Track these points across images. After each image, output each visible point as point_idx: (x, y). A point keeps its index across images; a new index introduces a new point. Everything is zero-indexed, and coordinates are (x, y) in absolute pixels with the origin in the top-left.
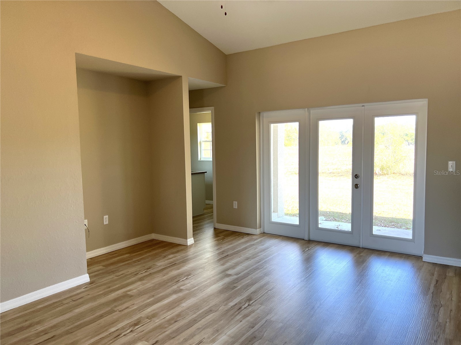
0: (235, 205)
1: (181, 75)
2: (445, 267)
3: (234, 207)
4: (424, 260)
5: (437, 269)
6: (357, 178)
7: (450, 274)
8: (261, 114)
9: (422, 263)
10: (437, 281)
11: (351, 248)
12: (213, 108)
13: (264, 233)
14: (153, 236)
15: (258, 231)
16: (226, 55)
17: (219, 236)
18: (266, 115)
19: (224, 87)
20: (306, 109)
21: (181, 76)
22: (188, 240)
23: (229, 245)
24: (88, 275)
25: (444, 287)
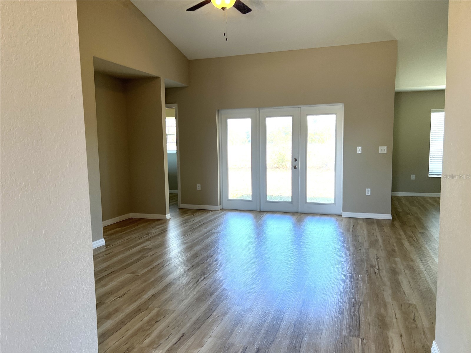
0: (199, 187)
1: (160, 76)
2: (357, 219)
3: (198, 189)
4: (342, 216)
5: (352, 220)
6: (295, 161)
7: (360, 222)
8: (220, 112)
9: (342, 218)
10: (353, 226)
11: (294, 213)
12: (177, 104)
13: (223, 209)
14: (132, 215)
15: (219, 207)
16: (189, 60)
17: (188, 213)
18: (223, 112)
19: (188, 87)
20: (257, 109)
21: (159, 78)
22: (167, 215)
23: (201, 217)
24: (104, 239)
25: (359, 228)
